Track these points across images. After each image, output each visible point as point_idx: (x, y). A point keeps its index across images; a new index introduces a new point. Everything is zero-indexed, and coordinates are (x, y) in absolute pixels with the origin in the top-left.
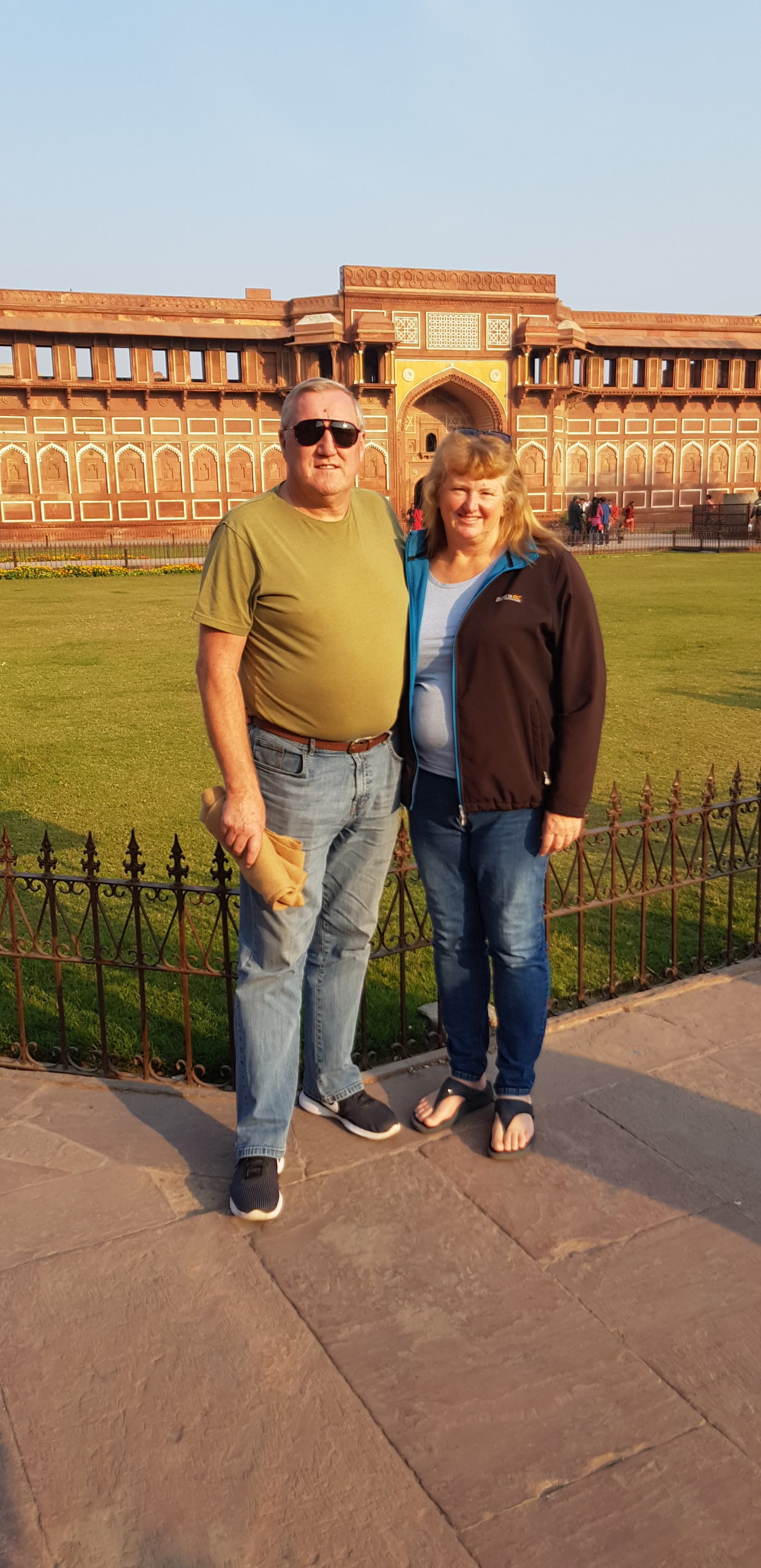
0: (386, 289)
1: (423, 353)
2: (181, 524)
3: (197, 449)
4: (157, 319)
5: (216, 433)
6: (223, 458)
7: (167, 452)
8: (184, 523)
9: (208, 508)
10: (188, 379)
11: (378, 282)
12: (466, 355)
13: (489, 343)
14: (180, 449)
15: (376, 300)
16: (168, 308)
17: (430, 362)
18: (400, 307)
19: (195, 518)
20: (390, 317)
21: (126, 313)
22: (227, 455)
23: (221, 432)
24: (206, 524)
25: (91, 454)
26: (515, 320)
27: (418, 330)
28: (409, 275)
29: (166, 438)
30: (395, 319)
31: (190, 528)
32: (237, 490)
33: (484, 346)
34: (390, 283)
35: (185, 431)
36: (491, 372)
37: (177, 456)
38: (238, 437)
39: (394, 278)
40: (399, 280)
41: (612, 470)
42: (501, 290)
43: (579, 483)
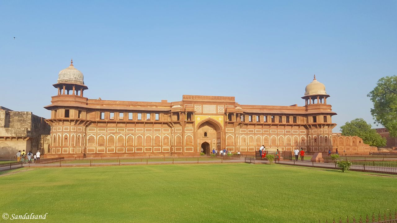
1: (202, 114)
3: (147, 135)
4: (139, 107)
6: (153, 138)
7: (140, 136)
8: (142, 153)
9: (149, 149)
10: (146, 120)
11: (191, 98)
12: (213, 114)
13: (218, 112)
14: (142, 135)
15: (190, 102)
16: (142, 104)
17: (204, 116)
18: (196, 104)
19: (145, 152)
20: (194, 106)
21: (132, 105)
23: (153, 131)
24: (148, 153)
25: (121, 137)
26: (225, 107)
27: (201, 109)
28: (199, 97)
29: (139, 133)
30: (195, 106)
31: (143, 154)
32: (156, 145)
33: (217, 112)
34: (194, 99)
35: (144, 131)
36: (219, 118)
37: (142, 137)
38: (157, 133)
39: (195, 98)
40: (196, 98)
41: (253, 141)
42: (221, 100)
43: (244, 145)
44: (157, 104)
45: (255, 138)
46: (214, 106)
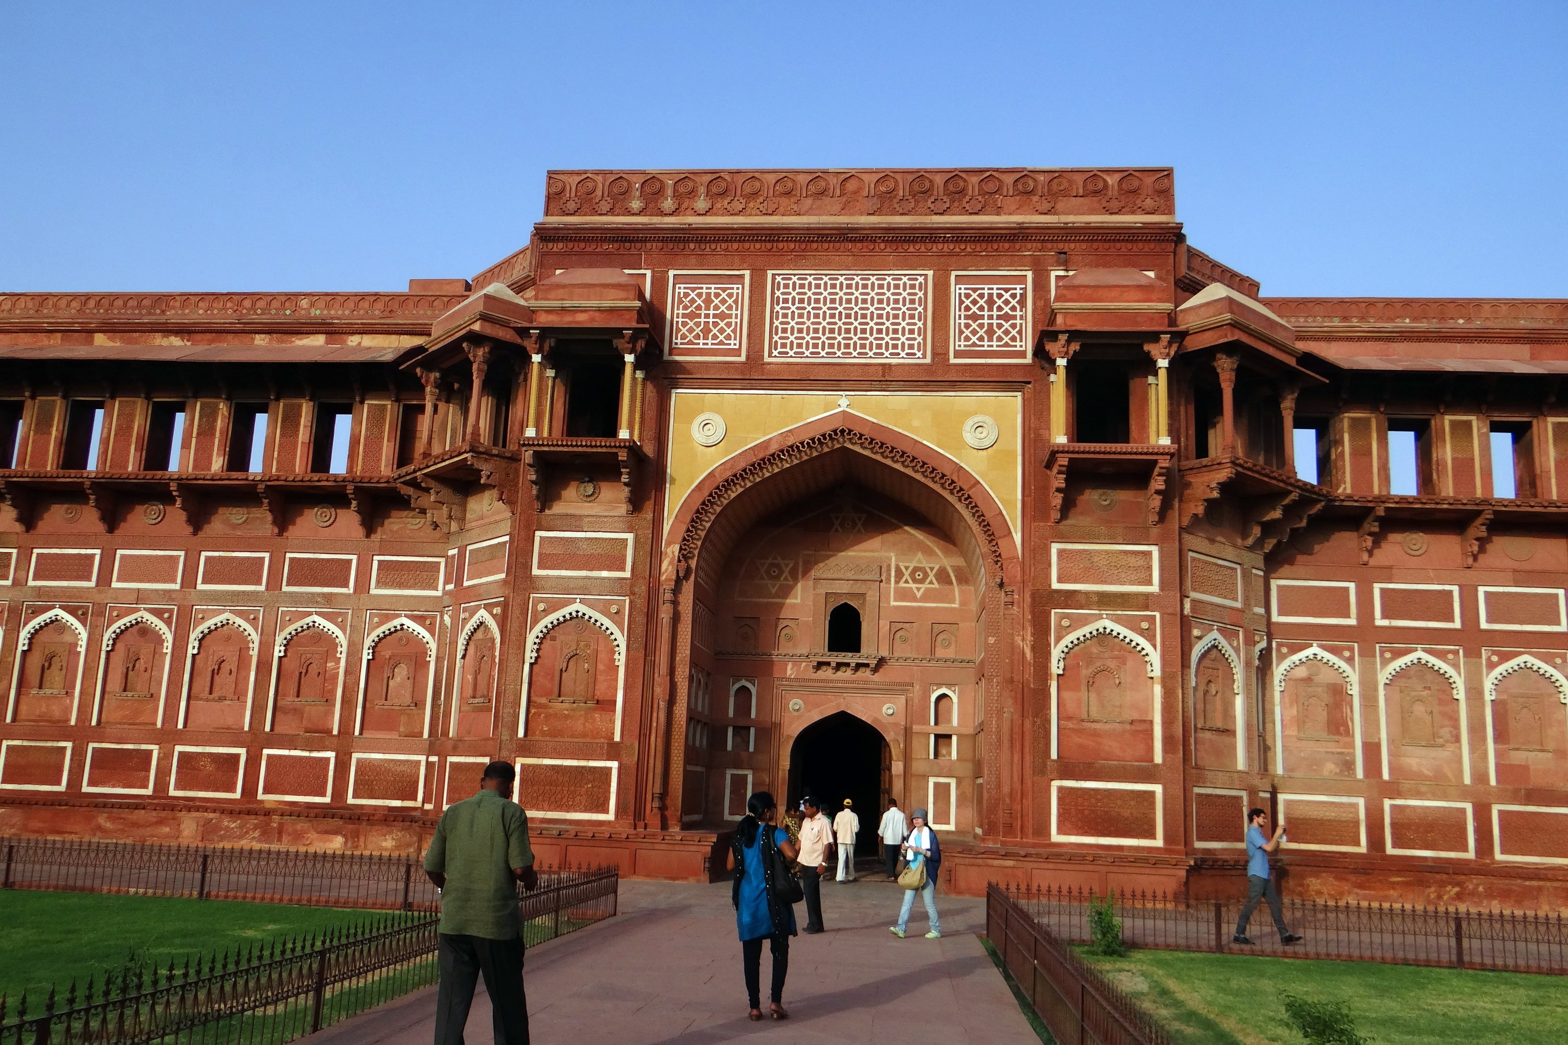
0: (656, 220)
1: (752, 375)
2: (137, 807)
3: (210, 623)
4: (173, 339)
5: (262, 588)
6: (266, 647)
7: (142, 630)
8: (138, 804)
9: (210, 768)
11: (637, 206)
12: (885, 379)
13: (955, 344)
14: (168, 622)
15: (624, 246)
17: (776, 396)
18: (693, 260)
19: (172, 792)
20: (660, 284)
21: (111, 328)
22: (280, 640)
23: (274, 583)
24: (197, 809)
26: (1040, 286)
27: (741, 316)
28: (722, 185)
29: (140, 597)
30: (676, 290)
31: (152, 816)
32: (287, 727)
33: (940, 354)
34: (668, 204)
35: (189, 581)
36: (969, 423)
37: (159, 640)
38: (311, 599)
39: (676, 195)
40: (692, 193)
41: (1445, 732)
42: (998, 211)
43: (1330, 768)
44: (338, 314)
45: (1475, 692)
46: (905, 276)
